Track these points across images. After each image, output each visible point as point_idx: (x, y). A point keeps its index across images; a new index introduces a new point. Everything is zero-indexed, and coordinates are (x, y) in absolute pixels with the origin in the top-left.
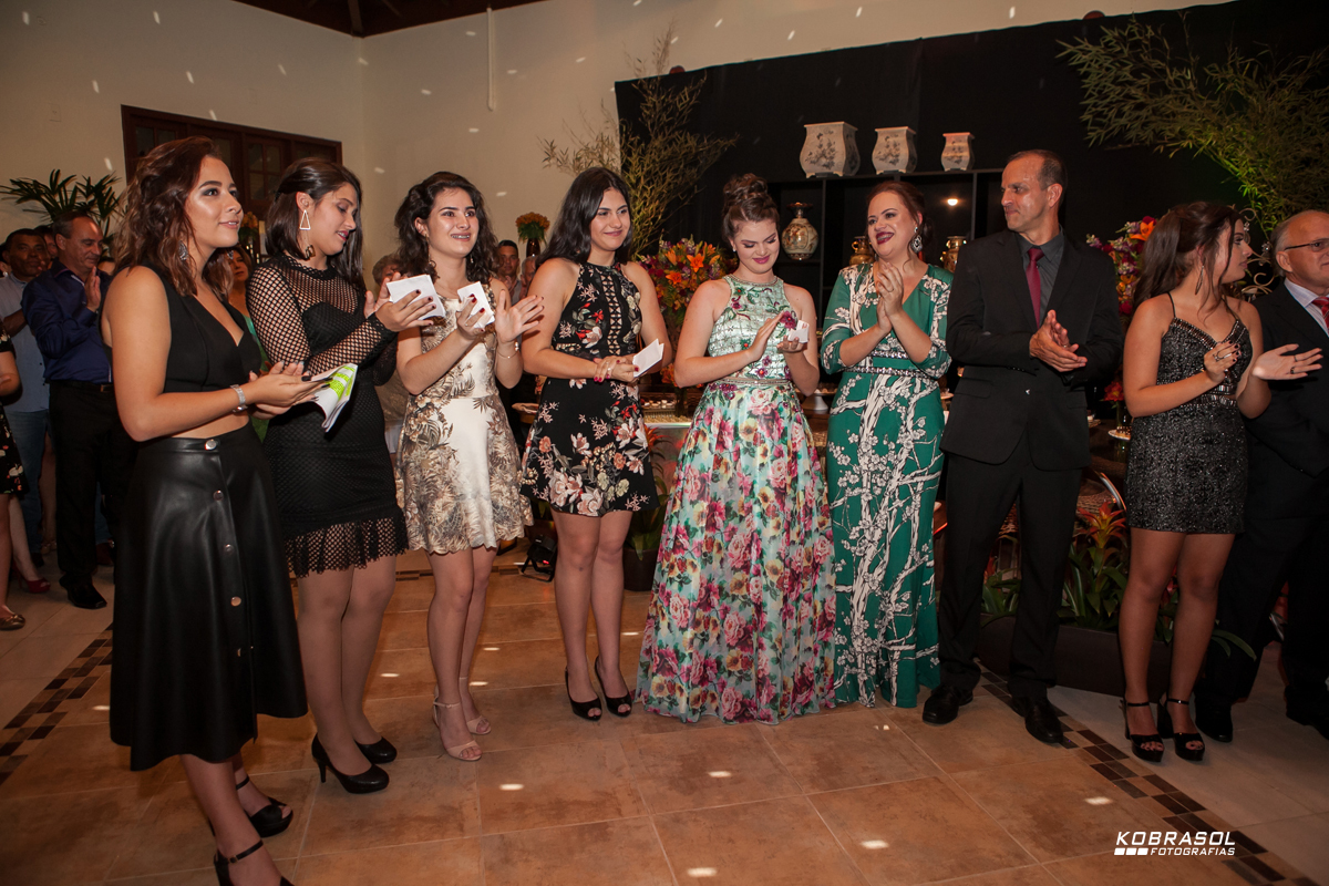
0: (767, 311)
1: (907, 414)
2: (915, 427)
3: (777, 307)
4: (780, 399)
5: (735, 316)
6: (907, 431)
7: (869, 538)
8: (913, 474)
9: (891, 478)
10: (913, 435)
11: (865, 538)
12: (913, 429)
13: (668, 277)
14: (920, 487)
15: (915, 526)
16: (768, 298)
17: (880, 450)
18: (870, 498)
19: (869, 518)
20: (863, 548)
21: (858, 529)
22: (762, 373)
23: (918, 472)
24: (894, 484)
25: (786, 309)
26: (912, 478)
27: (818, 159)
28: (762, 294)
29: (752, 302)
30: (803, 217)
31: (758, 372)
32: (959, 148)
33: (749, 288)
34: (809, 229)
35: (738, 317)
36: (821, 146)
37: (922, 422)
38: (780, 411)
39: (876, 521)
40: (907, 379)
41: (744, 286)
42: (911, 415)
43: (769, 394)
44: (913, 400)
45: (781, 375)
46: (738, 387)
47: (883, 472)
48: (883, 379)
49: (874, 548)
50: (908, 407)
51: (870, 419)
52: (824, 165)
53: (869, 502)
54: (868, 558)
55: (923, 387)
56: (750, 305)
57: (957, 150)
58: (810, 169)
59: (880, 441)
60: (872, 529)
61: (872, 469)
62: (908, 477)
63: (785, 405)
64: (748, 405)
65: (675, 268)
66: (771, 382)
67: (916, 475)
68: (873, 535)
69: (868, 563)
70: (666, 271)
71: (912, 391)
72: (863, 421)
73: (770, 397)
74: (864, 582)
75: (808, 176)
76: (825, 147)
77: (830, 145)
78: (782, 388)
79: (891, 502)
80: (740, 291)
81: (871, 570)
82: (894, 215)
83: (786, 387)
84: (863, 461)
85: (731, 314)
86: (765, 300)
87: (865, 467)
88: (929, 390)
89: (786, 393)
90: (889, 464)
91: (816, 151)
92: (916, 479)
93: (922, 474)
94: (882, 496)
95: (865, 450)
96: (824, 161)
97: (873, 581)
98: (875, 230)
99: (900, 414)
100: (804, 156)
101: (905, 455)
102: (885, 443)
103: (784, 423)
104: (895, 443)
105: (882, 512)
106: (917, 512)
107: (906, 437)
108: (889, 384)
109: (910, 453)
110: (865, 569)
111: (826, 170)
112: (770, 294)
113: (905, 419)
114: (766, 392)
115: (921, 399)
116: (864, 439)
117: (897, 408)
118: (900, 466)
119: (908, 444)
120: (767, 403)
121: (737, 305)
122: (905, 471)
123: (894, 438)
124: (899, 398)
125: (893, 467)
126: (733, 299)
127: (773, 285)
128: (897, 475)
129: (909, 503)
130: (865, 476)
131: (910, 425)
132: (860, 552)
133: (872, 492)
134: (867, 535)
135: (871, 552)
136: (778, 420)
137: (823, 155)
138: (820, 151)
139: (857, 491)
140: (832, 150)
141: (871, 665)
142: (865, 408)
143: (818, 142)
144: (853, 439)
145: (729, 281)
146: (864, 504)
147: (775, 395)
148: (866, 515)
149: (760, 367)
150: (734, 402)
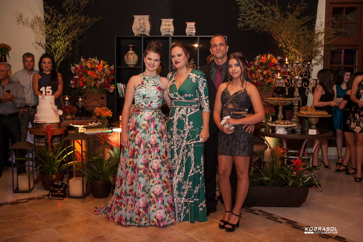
0: (153, 85)
1: (186, 120)
2: (189, 125)
3: (156, 84)
4: (155, 115)
5: (141, 87)
6: (186, 126)
7: (177, 163)
8: (190, 141)
9: (183, 142)
10: (189, 127)
11: (176, 163)
12: (188, 125)
13: (89, 73)
14: (193, 145)
15: (193, 159)
16: (154, 81)
17: (179, 133)
18: (177, 149)
19: (177, 156)
20: (175, 166)
21: (173, 160)
22: (150, 106)
23: (191, 140)
24: (184, 144)
25: (159, 85)
26: (190, 142)
27: (140, 29)
28: (152, 80)
29: (148, 83)
30: (133, 50)
31: (148, 106)
32: (192, 28)
33: (147, 77)
34: (136, 55)
35: (142, 87)
36: (140, 24)
37: (191, 123)
38: (155, 119)
39: (179, 157)
40: (185, 108)
41: (146, 77)
42: (187, 120)
43: (151, 113)
44: (188, 115)
45: (156, 107)
46: (141, 111)
47: (179, 140)
48: (178, 109)
49: (179, 166)
50: (186, 118)
51: (175, 123)
52: (142, 31)
53: (177, 150)
54: (177, 170)
55: (191, 111)
56: (147, 84)
57: (191, 28)
58: (136, 33)
59: (178, 130)
60: (178, 160)
61: (177, 139)
62: (188, 142)
63: (157, 117)
64: (144, 117)
65: (90, 69)
66: (152, 109)
67: (191, 141)
68: (178, 162)
69: (177, 171)
70: (88, 71)
71: (187, 113)
72: (174, 123)
73: (151, 114)
74: (176, 178)
75: (135, 35)
76: (142, 24)
77: (144, 24)
78: (156, 111)
79: (183, 150)
80: (144, 79)
81: (178, 174)
82: (181, 55)
83: (157, 111)
84: (174, 137)
85: (140, 86)
86: (153, 82)
87: (175, 139)
88: (194, 112)
89: (157, 113)
90: (181, 137)
91: (138, 26)
92: (191, 143)
93: (193, 141)
94: (180, 148)
95: (175, 133)
96: (142, 29)
97: (179, 177)
98: (175, 60)
99: (184, 121)
100: (134, 27)
101: (186, 134)
102: (180, 130)
103: (156, 123)
104: (183, 130)
105: (180, 154)
106: (193, 154)
107: (186, 128)
108: (179, 111)
109: (188, 133)
110: (177, 174)
111: (142, 33)
112: (154, 79)
113: (185, 122)
114: (150, 112)
115: (190, 115)
116: (174, 130)
117: (182, 118)
118: (186, 138)
119: (187, 131)
120: (150, 116)
121: (143, 83)
122: (187, 140)
123: (183, 129)
124: (183, 115)
125: (183, 138)
126: (142, 82)
127: (156, 77)
128: (185, 141)
129: (189, 151)
130: (175, 142)
131: (187, 124)
132: (175, 168)
133: (177, 147)
134: (177, 162)
135: (178, 168)
136: (153, 122)
137: (141, 27)
138: (140, 26)
139: (173, 147)
140: (145, 26)
141: (179, 207)
142: (174, 119)
143: (139, 22)
144: (171, 130)
145: (141, 75)
146: (175, 151)
147: (153, 113)
148: (176, 155)
149: (149, 104)
150: (139, 116)
